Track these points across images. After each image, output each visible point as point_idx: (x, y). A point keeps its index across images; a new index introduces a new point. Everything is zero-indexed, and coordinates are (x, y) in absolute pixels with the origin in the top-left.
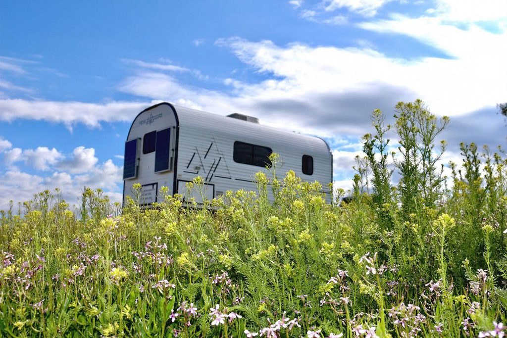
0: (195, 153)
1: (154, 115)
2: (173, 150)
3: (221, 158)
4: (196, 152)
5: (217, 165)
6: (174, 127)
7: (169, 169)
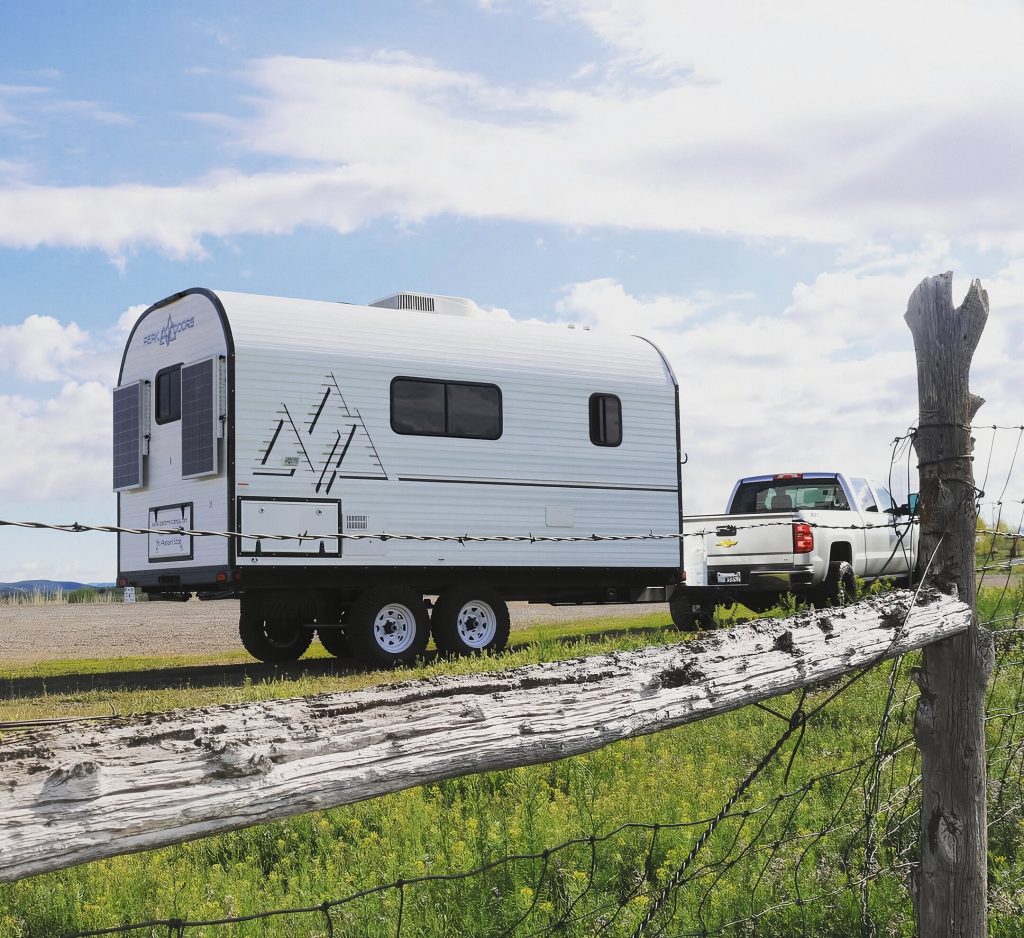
0: (282, 422)
1: (175, 320)
2: (221, 418)
3: (355, 426)
4: (285, 417)
5: (347, 446)
6: (221, 357)
7: (215, 471)
